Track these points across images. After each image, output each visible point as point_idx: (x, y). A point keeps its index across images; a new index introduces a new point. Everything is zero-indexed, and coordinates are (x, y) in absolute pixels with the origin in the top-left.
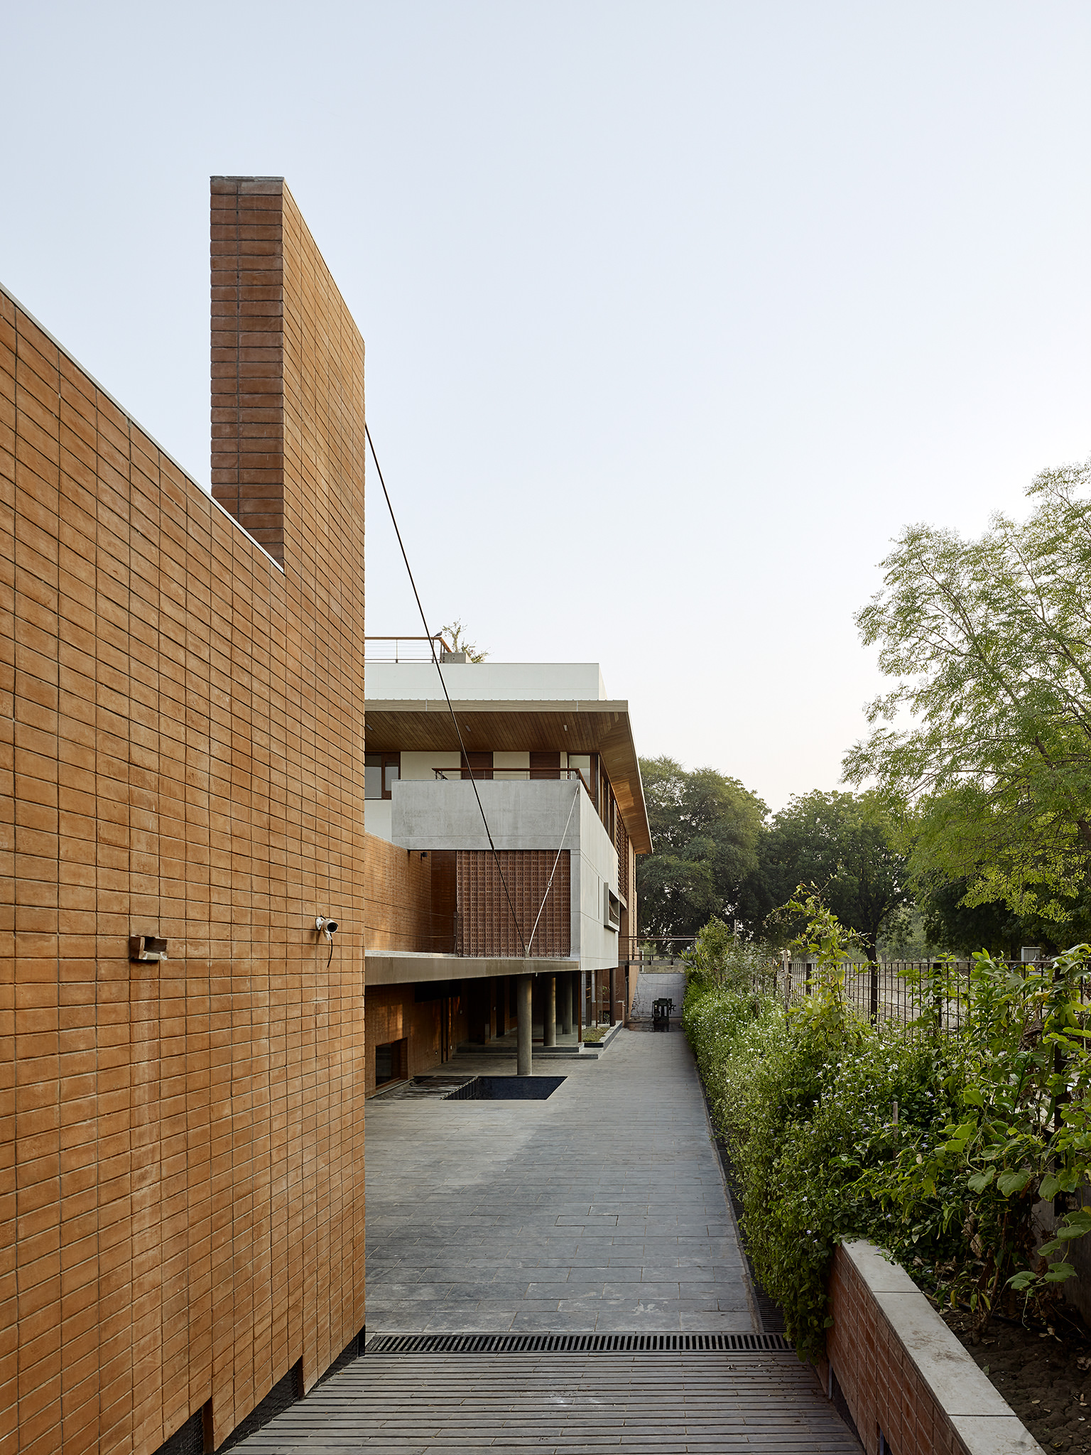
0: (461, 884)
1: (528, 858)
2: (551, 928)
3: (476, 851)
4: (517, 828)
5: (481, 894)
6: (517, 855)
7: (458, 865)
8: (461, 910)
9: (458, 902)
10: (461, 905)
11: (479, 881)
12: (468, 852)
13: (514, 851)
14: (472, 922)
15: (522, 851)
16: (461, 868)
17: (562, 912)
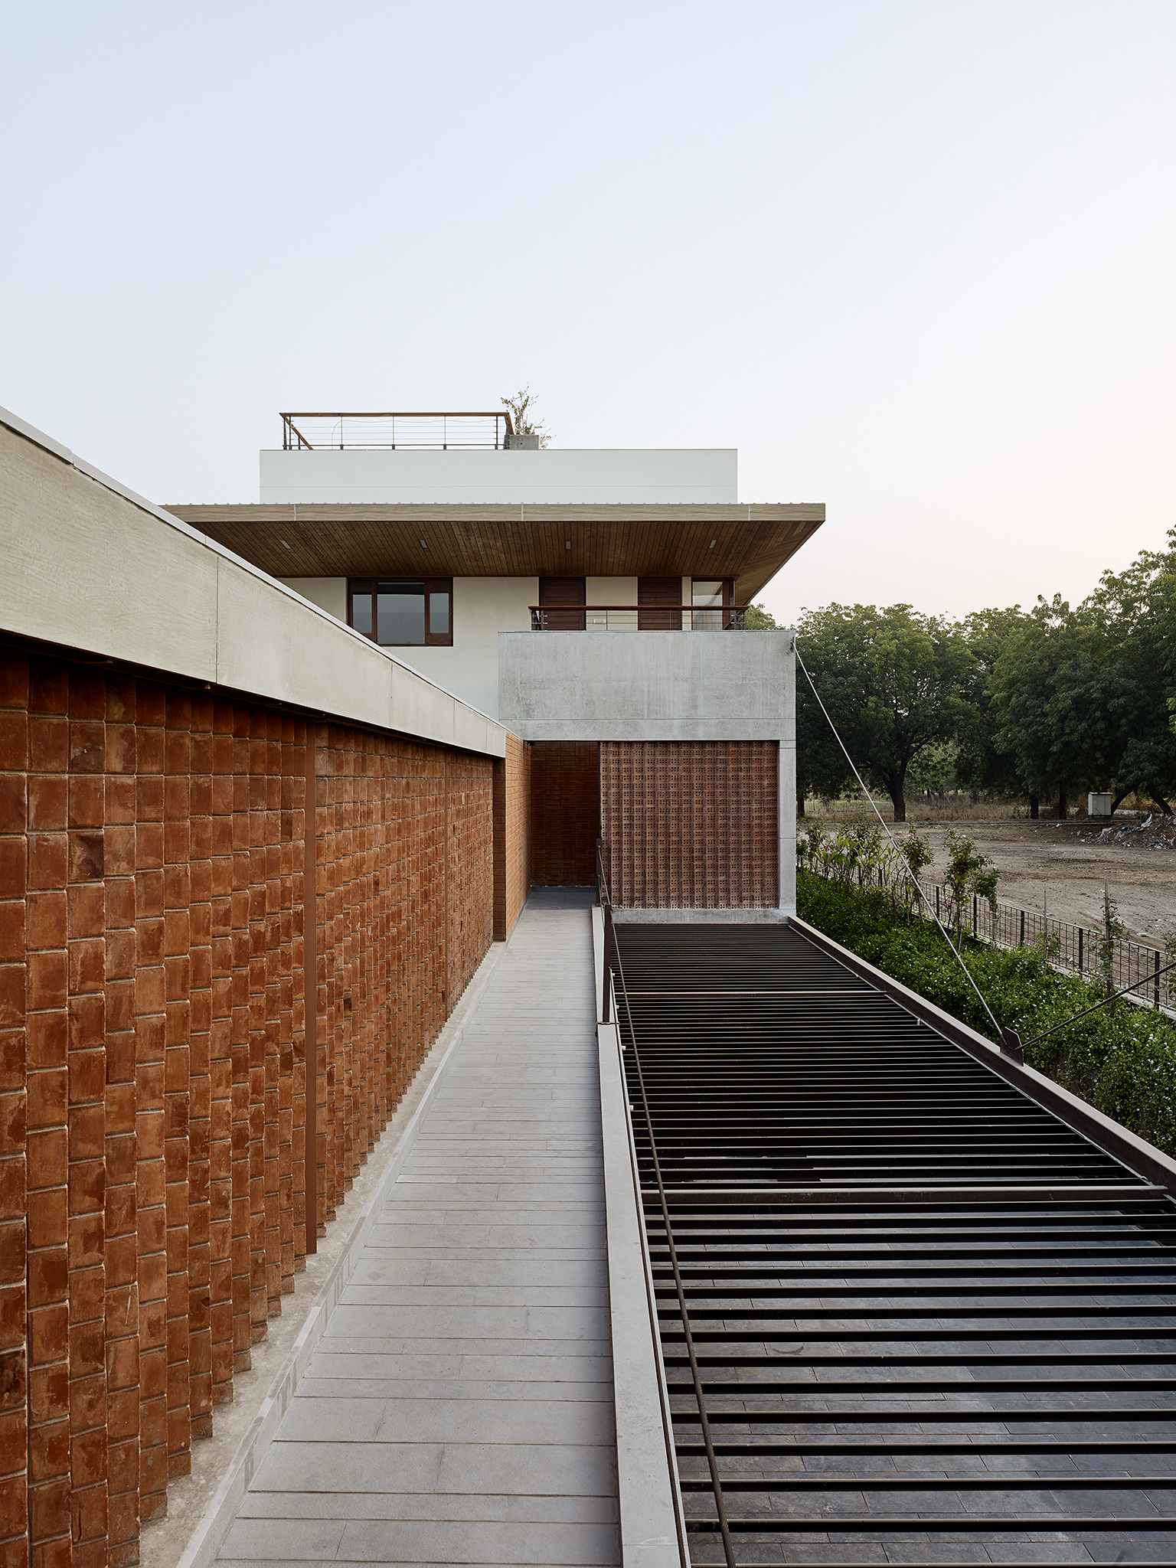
0: (607, 794)
1: (711, 753)
2: (747, 862)
3: (630, 743)
4: (695, 707)
5: (638, 810)
6: (696, 749)
7: (602, 765)
8: (607, 834)
9: (603, 823)
10: (608, 827)
11: (635, 790)
12: (618, 743)
13: (690, 743)
14: (624, 854)
15: (702, 743)
16: (607, 769)
17: (767, 838)
